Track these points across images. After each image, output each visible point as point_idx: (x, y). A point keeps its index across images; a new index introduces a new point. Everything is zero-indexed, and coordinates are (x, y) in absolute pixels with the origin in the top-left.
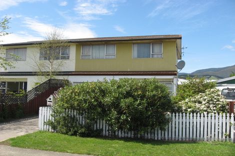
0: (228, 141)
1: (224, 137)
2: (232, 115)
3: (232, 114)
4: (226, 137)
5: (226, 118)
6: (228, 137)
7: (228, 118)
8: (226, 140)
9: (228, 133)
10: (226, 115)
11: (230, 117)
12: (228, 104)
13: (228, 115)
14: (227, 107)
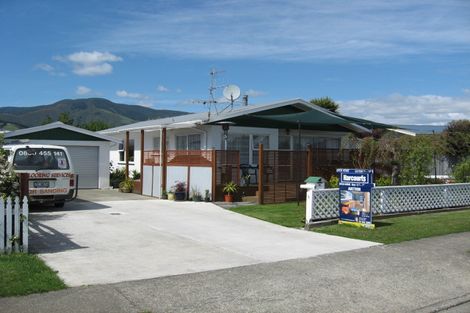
0: (17, 251)
1: (9, 245)
2: (25, 200)
3: (25, 197)
4: (13, 244)
5: (13, 207)
6: (17, 245)
7: (17, 206)
8: (13, 250)
9: (17, 236)
10: (13, 200)
11: (21, 203)
12: (17, 179)
13: (17, 199)
14: (16, 184)
